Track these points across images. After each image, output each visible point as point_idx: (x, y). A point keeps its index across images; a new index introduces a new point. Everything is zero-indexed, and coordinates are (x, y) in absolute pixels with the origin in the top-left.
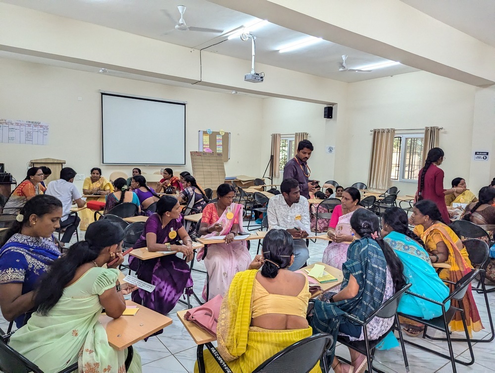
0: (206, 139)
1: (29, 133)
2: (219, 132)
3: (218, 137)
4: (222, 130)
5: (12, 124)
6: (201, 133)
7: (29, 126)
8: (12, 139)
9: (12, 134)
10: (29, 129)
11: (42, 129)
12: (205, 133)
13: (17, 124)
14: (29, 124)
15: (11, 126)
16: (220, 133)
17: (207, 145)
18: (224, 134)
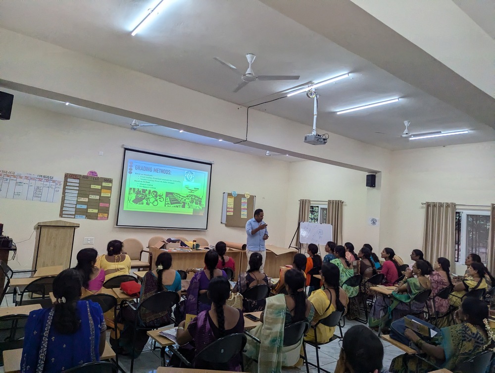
0: (231, 201)
1: (38, 188)
2: (244, 195)
3: (244, 200)
4: (248, 193)
5: (21, 177)
6: (226, 195)
7: (40, 180)
8: (18, 194)
9: (19, 189)
10: (39, 184)
11: (55, 184)
12: (230, 195)
13: (27, 178)
14: (41, 178)
15: (19, 180)
16: (246, 196)
17: (231, 208)
18: (249, 197)
